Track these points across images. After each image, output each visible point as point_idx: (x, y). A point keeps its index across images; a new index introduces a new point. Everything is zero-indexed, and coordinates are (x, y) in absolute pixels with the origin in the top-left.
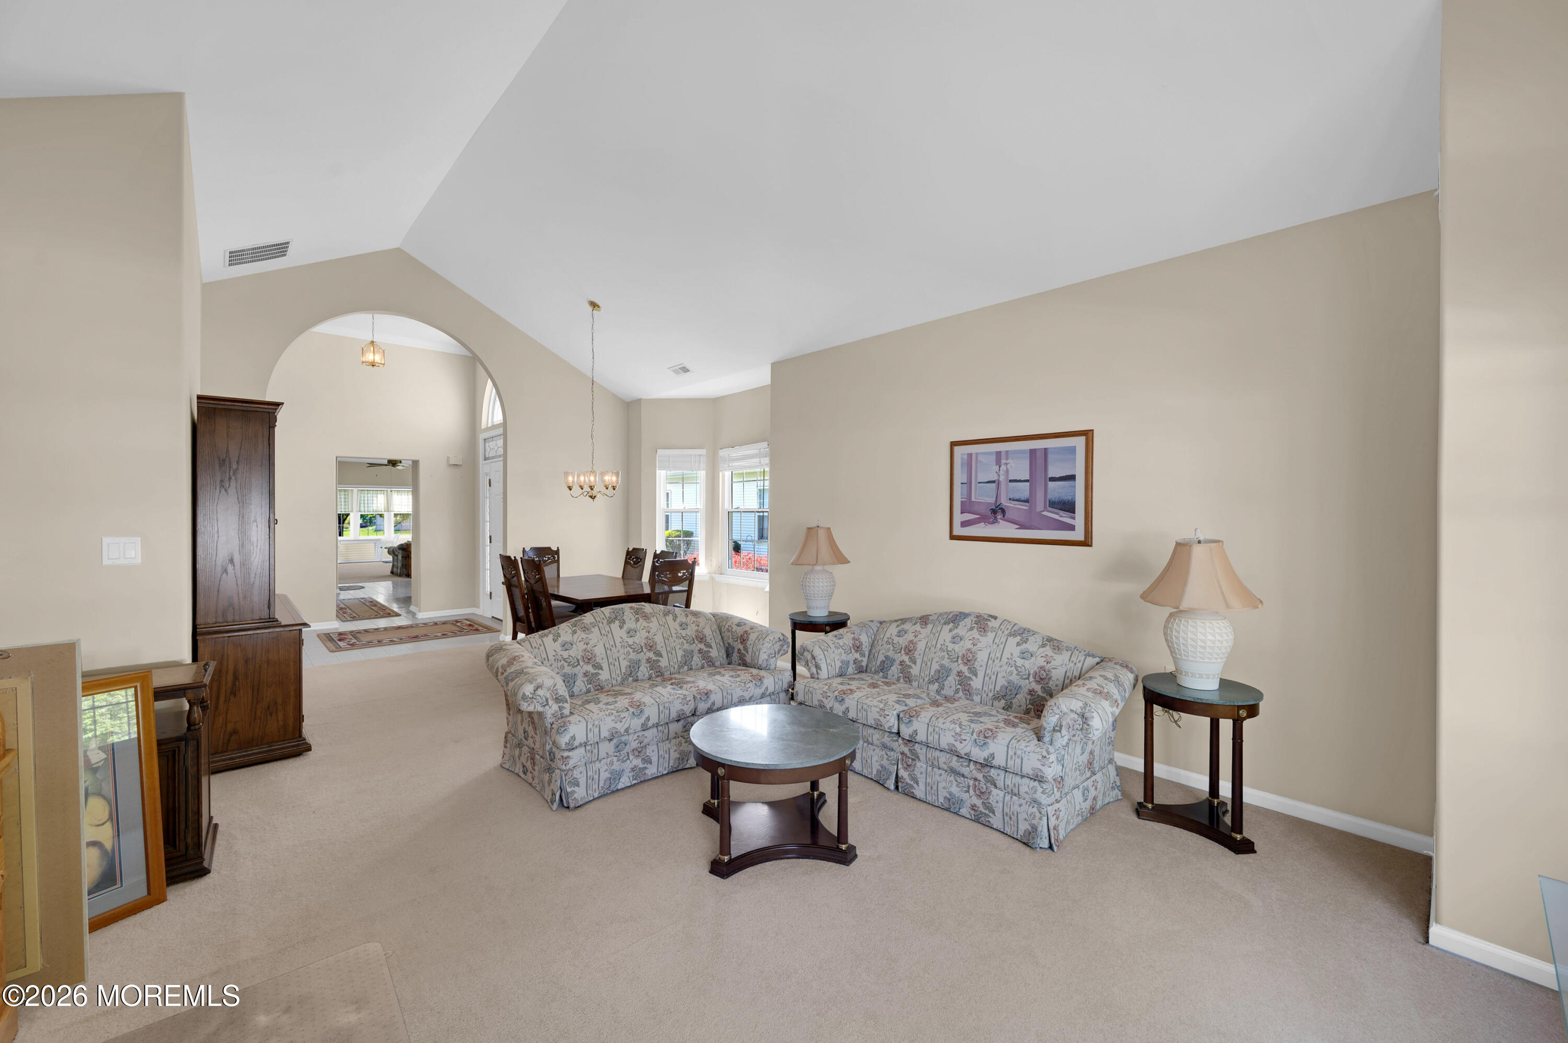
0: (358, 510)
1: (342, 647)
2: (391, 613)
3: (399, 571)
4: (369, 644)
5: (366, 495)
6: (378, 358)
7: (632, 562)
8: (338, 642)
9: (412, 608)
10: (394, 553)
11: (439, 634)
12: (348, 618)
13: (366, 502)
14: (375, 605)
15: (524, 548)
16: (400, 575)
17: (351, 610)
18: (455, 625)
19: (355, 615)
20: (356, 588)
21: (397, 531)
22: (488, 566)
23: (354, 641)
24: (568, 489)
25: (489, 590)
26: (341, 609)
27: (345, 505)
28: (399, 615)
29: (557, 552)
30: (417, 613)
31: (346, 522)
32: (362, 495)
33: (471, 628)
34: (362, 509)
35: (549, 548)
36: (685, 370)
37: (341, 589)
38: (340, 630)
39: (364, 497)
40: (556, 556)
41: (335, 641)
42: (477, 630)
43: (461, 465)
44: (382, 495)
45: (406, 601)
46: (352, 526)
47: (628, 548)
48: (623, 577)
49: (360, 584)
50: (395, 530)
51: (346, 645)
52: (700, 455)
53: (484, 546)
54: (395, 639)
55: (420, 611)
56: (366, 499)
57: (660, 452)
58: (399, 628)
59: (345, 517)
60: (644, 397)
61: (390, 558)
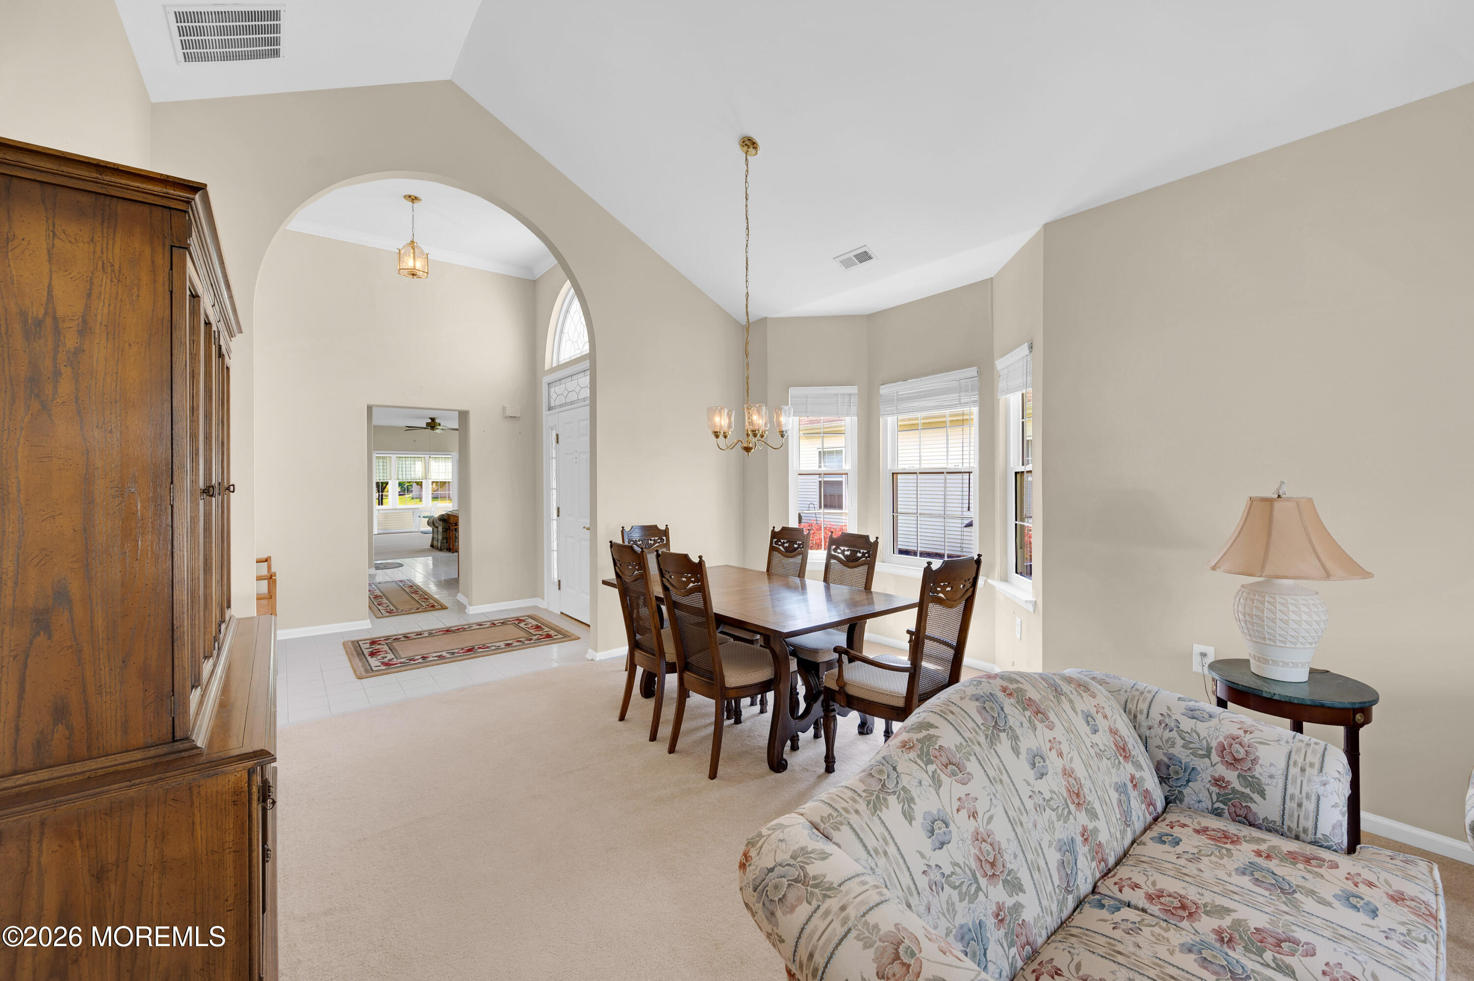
0: (396, 477)
1: (374, 669)
2: (436, 604)
3: (439, 544)
4: (410, 663)
5: (404, 463)
6: (419, 265)
7: (781, 548)
8: (369, 658)
9: (460, 597)
10: (434, 524)
11: (502, 644)
12: (383, 612)
13: (404, 469)
14: (416, 592)
15: (623, 527)
16: (441, 550)
17: (387, 599)
18: (517, 626)
19: (392, 608)
20: (392, 566)
21: (435, 498)
22: (555, 546)
23: (390, 656)
24: (713, 436)
25: (556, 577)
26: (376, 597)
27: (383, 473)
28: (443, 608)
29: (666, 532)
30: (468, 606)
31: (386, 490)
32: (400, 463)
33: (540, 633)
34: (400, 477)
35: (656, 526)
36: (864, 257)
37: (378, 567)
38: (375, 635)
39: (402, 464)
40: (664, 538)
41: (364, 655)
42: (549, 636)
43: (519, 418)
44: (420, 463)
45: (452, 584)
46: (390, 494)
47: (774, 527)
48: (768, 570)
49: (399, 561)
50: (433, 498)
51: (379, 664)
52: (850, 395)
53: (550, 520)
54: (444, 654)
55: (471, 605)
56: (404, 466)
57: (792, 391)
58: (448, 631)
59: (384, 485)
60: (769, 316)
61: (430, 529)
